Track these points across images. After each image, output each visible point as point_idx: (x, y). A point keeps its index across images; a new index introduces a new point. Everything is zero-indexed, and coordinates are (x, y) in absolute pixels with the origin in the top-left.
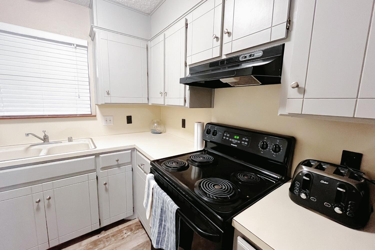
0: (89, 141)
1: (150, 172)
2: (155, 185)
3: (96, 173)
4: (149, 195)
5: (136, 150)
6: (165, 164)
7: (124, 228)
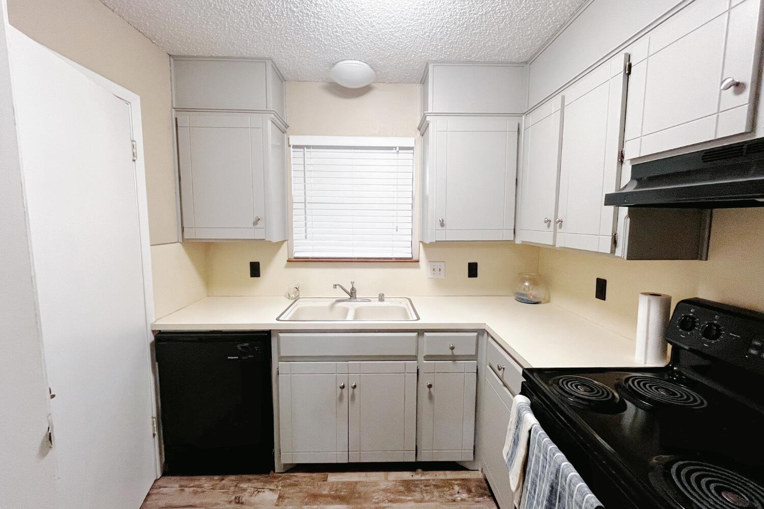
0: (407, 304)
1: (520, 391)
2: (535, 425)
3: (417, 363)
4: (518, 439)
5: (486, 334)
6: (558, 384)
7: (456, 480)
